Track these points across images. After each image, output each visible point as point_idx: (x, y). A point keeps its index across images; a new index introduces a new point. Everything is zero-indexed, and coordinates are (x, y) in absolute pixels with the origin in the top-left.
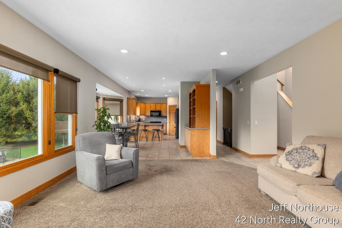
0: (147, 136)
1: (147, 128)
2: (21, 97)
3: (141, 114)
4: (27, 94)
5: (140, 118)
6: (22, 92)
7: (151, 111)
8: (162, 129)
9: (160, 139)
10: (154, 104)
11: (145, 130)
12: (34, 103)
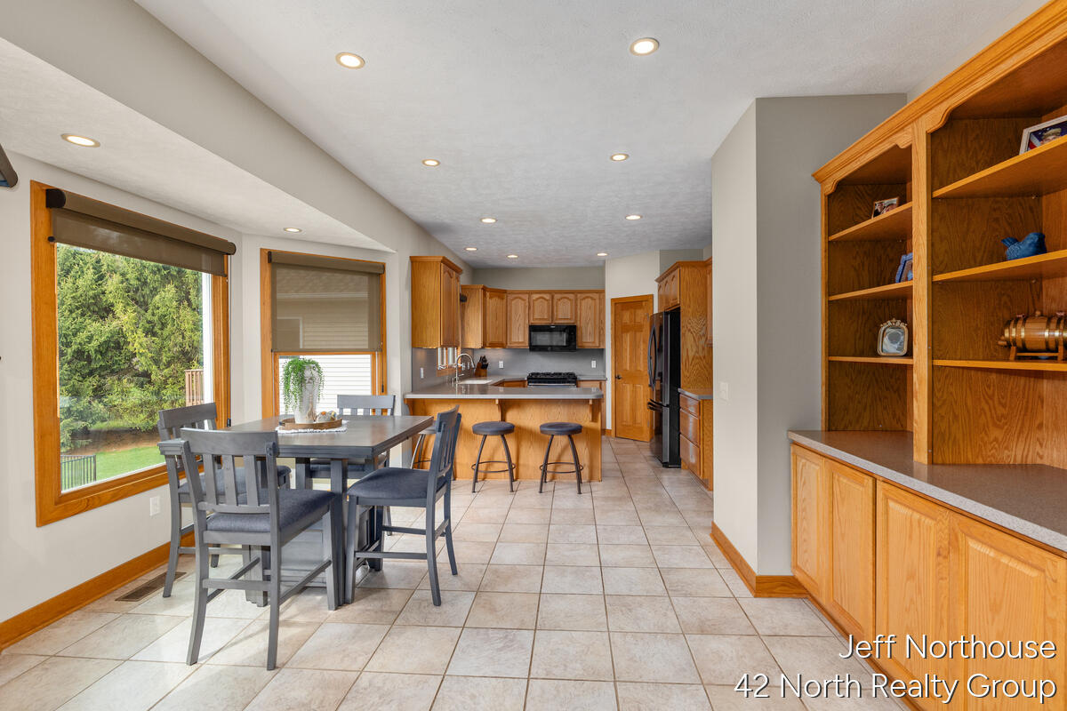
0: (514, 461)
1: (513, 417)
2: (117, 289)
3: (491, 339)
4: (138, 279)
5: (483, 359)
6: (123, 275)
7: (534, 329)
8: (594, 419)
9: (585, 473)
10: (547, 297)
11: (506, 431)
12: (158, 308)
